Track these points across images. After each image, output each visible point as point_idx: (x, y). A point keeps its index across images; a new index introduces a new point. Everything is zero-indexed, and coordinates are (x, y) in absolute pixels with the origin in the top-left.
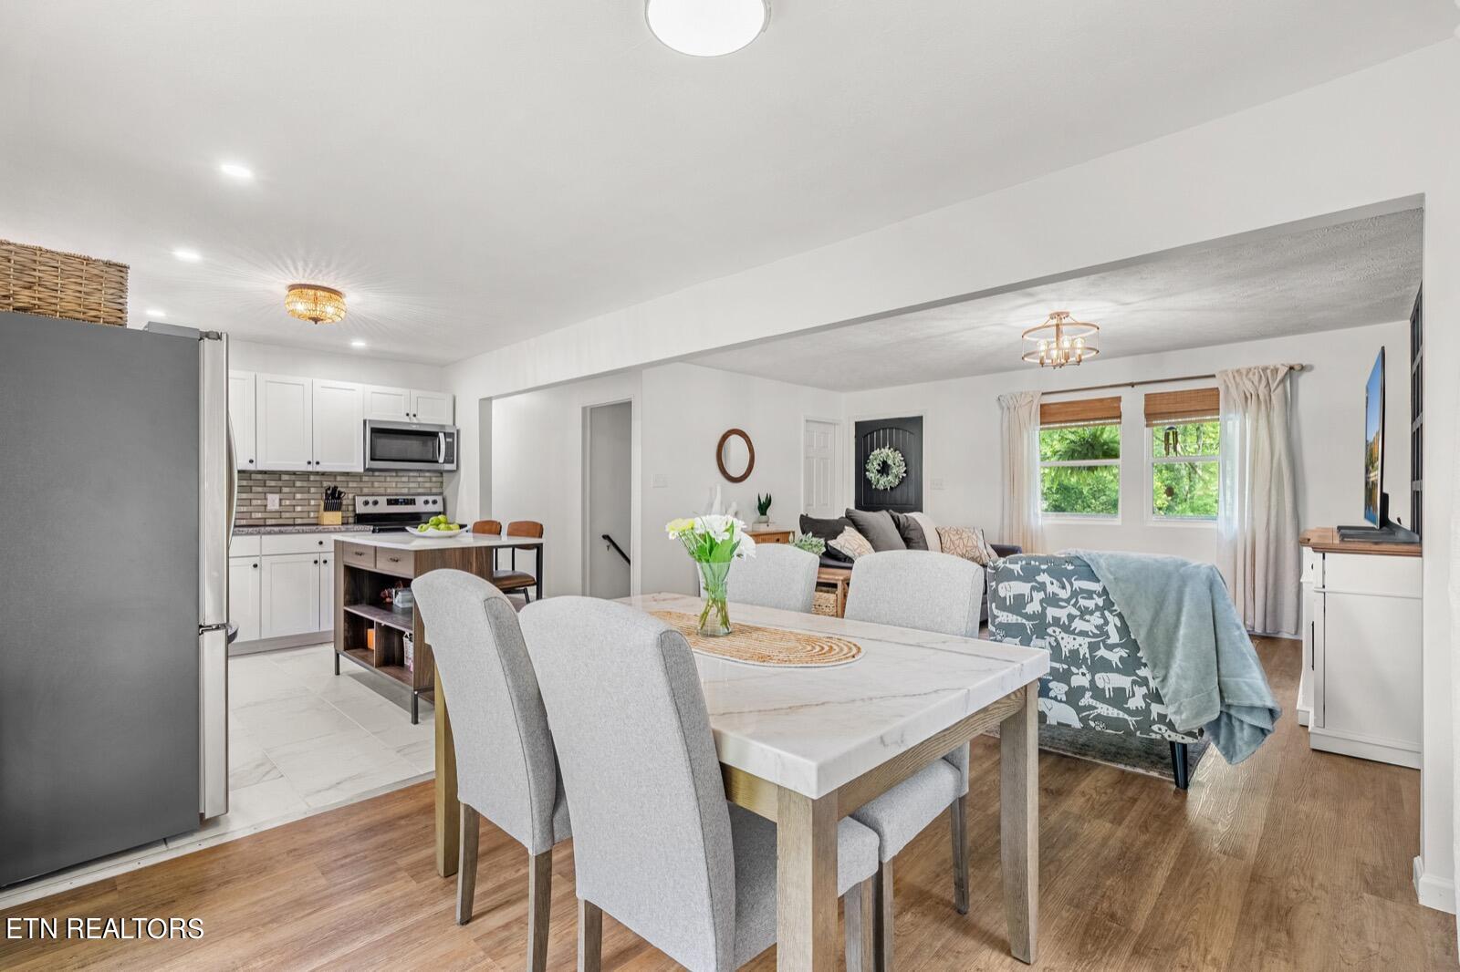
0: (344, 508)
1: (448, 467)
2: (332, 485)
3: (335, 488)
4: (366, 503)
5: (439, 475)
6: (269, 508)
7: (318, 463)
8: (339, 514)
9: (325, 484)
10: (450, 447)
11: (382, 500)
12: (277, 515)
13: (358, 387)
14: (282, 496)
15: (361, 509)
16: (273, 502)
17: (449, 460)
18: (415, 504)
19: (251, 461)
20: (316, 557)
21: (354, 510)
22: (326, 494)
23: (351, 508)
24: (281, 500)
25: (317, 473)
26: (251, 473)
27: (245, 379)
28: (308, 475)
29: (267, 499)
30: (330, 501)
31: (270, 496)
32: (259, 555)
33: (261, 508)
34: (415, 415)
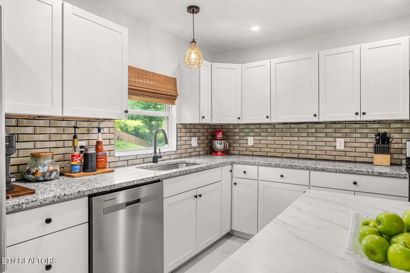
3: (385, 134)
6: (338, 148)
7: (364, 114)
12: (343, 154)
13: (406, 39)
14: (347, 140)
16: (340, 144)
19: (315, 115)
23: (404, 151)
24: (345, 142)
26: (326, 124)
27: (312, 58)
28: (367, 123)
29: (336, 142)
30: (380, 145)
31: (338, 140)
32: (308, 185)
33: (333, 148)
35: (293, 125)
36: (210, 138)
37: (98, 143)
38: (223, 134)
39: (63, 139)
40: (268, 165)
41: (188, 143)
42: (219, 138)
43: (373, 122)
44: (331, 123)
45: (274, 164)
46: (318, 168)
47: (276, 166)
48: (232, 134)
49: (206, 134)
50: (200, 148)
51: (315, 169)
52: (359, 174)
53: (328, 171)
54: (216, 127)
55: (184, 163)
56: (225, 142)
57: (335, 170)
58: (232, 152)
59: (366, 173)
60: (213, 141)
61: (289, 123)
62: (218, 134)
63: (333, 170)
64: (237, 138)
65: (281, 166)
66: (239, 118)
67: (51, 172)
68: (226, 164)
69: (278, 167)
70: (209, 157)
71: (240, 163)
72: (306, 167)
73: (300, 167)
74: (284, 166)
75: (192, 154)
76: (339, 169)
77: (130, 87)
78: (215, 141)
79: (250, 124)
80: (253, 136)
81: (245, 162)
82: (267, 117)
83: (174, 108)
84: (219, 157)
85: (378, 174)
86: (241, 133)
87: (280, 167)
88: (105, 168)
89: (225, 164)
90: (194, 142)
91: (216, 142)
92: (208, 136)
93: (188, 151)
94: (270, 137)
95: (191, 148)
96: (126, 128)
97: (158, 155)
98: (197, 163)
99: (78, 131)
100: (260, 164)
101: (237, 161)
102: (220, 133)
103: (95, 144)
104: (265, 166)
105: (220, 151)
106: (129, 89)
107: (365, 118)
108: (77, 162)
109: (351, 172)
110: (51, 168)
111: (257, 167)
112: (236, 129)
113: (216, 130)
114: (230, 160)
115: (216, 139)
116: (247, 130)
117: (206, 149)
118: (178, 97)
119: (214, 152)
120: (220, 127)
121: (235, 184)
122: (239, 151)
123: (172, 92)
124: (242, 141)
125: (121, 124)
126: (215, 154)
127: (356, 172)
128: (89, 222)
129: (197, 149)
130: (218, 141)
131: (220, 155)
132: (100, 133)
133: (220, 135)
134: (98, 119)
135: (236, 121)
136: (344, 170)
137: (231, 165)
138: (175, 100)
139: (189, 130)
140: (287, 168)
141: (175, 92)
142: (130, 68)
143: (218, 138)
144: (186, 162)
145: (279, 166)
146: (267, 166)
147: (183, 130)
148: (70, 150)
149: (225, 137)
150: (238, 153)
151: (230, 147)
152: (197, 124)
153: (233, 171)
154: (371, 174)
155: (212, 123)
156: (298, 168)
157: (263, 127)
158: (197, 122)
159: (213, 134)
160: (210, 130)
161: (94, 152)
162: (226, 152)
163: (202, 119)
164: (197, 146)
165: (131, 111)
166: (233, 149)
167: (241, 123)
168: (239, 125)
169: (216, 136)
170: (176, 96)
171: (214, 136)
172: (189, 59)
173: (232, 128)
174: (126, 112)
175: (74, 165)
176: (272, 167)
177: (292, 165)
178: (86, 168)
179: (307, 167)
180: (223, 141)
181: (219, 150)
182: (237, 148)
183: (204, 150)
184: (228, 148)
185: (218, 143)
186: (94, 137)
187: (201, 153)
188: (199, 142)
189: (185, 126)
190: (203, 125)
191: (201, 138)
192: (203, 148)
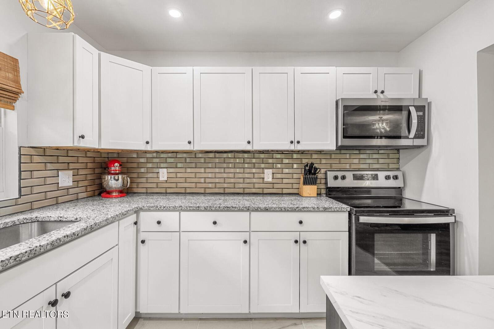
0: (318, 181)
1: (418, 142)
2: (310, 161)
3: (312, 164)
4: (336, 178)
5: (396, 152)
6: (266, 180)
7: (298, 142)
8: (315, 187)
9: (305, 161)
10: (421, 120)
11: (350, 175)
12: (271, 186)
13: (332, 70)
14: (275, 171)
15: (332, 183)
16: (268, 175)
17: (420, 134)
18: (377, 179)
19: (249, 142)
20: (296, 236)
21: (326, 183)
22: (305, 169)
23: (323, 181)
24: (273, 174)
25: (298, 152)
26: (254, 153)
27: (245, 73)
28: (292, 154)
29: (264, 173)
30: (308, 176)
31: (266, 171)
32: (249, 231)
33: (261, 181)
34: (382, 92)
35: (218, 154)
36: (97, 171)
38: (120, 165)
40: (194, 208)
41: (50, 181)
42: (114, 172)
43: (298, 153)
44: (259, 152)
45: (204, 208)
46: (260, 208)
47: (206, 210)
48: (135, 165)
49: (90, 165)
50: (78, 187)
51: (257, 210)
52: (305, 211)
53: (272, 211)
54: (110, 155)
55: (35, 222)
56: (124, 177)
57: (280, 209)
58: (135, 190)
59: (312, 209)
60: (103, 177)
61: (213, 151)
62: (113, 165)
63: (277, 209)
64: (142, 170)
65: (213, 209)
66: (147, 143)
68: (127, 215)
69: (209, 211)
70: (95, 203)
71: (151, 209)
72: (246, 207)
73: (238, 209)
74: (218, 208)
75: (61, 200)
76: (284, 208)
78: (106, 177)
79: (163, 152)
80: (166, 168)
81: (159, 207)
82: (190, 143)
84: (114, 200)
85: (323, 209)
86: (148, 164)
87: (212, 211)
89: (124, 215)
90: (66, 179)
91: (109, 177)
92: (94, 168)
93: (50, 195)
94: (189, 169)
95: (58, 190)
98: (66, 220)
100: (183, 209)
101: (145, 206)
102: (116, 164)
104: (190, 211)
105: (116, 191)
107: (299, 147)
109: (297, 209)
111: (178, 213)
112: (140, 159)
113: (110, 159)
114: (133, 207)
115: (110, 173)
116: (157, 160)
117: (90, 189)
119: (105, 193)
120: (115, 155)
121: (143, 242)
122: (147, 188)
124: (150, 175)
126: (108, 195)
127: (302, 210)
129: (71, 191)
130: (113, 176)
131: (116, 197)
133: (116, 167)
135: (142, 147)
136: (290, 208)
137: (136, 214)
139: (52, 159)
140: (222, 211)
141: (13, 84)
143: (112, 172)
144: (40, 220)
145: (210, 209)
146: (193, 210)
147: (38, 159)
149: (125, 170)
150: (144, 190)
151: (133, 184)
152: (71, 150)
153: (138, 223)
154: (316, 210)
155: (100, 148)
156: (236, 210)
157: (179, 155)
159: (104, 166)
160: (98, 160)
162: (126, 192)
163: (79, 140)
164: (72, 185)
166: (138, 185)
167: (151, 150)
168: (146, 153)
169: (108, 168)
170: (17, 93)
171: (105, 168)
173: (136, 157)
176: (201, 211)
177: (228, 206)
179: (248, 208)
180: (120, 176)
181: (114, 189)
182: (143, 185)
183: (86, 190)
184: (130, 185)
185: (113, 179)
187: (81, 195)
188: (77, 178)
189: (43, 151)
190: (86, 151)
191: (81, 172)
192: (84, 188)
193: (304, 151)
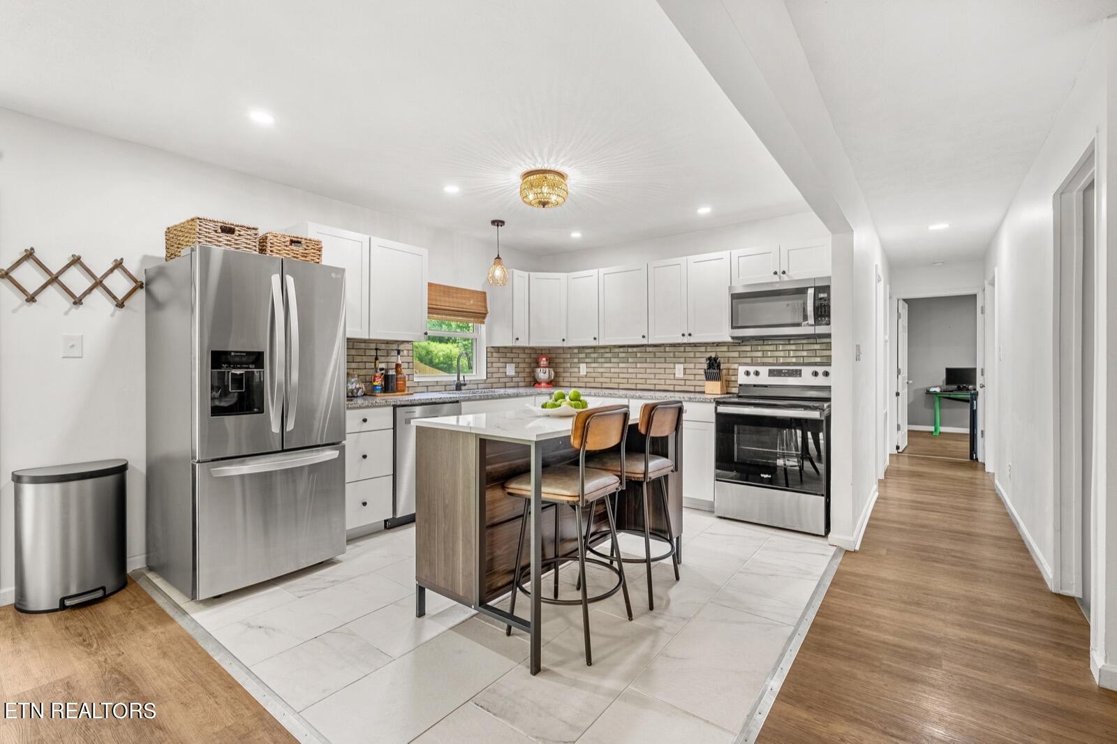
1: (820, 330)
3: (715, 358)
4: (748, 373)
6: (677, 376)
7: (690, 335)
8: (719, 384)
9: (705, 355)
11: (764, 371)
12: (682, 382)
14: (685, 366)
15: (742, 379)
16: (679, 370)
18: (800, 376)
19: (644, 337)
21: (737, 381)
22: (707, 363)
23: (733, 378)
24: (684, 369)
25: (690, 345)
27: (641, 269)
30: (709, 370)
31: (677, 366)
33: (672, 376)
34: (784, 273)
36: (531, 365)
37: (398, 366)
38: (548, 360)
39: (364, 361)
41: (501, 370)
42: (543, 366)
44: (671, 346)
48: (561, 361)
49: (527, 360)
50: (518, 377)
54: (541, 351)
56: (551, 371)
58: (562, 384)
60: (535, 369)
62: (542, 360)
64: (568, 365)
66: (564, 340)
67: (358, 389)
70: (530, 391)
75: (508, 385)
77: (430, 306)
78: (538, 369)
80: (586, 363)
82: (595, 339)
83: (483, 327)
84: (544, 390)
86: (569, 359)
88: (404, 391)
90: (511, 370)
92: (529, 362)
93: (502, 380)
94: (605, 364)
95: (506, 377)
96: (430, 356)
97: (462, 382)
99: (379, 353)
102: (545, 359)
103: (394, 367)
105: (545, 382)
106: (429, 308)
107: (692, 340)
108: (378, 382)
110: (358, 386)
113: (541, 354)
115: (539, 367)
117: (527, 379)
118: (488, 315)
119: (537, 383)
120: (545, 351)
122: (570, 382)
123: (480, 308)
124: (573, 370)
125: (420, 349)
126: (540, 385)
128: (393, 428)
129: (515, 379)
130: (542, 369)
131: (545, 387)
132: (399, 356)
133: (544, 361)
134: (397, 341)
135: (560, 344)
138: (484, 318)
139: (501, 355)
141: (483, 309)
142: (430, 285)
143: (541, 366)
147: (495, 355)
148: (372, 372)
149: (552, 365)
150: (568, 384)
151: (557, 377)
152: (514, 348)
155: (530, 346)
157: (597, 351)
158: (510, 344)
159: (536, 360)
160: (533, 356)
161: (394, 373)
162: (553, 383)
163: (516, 341)
164: (514, 374)
165: (430, 333)
168: (570, 348)
169: (539, 362)
170: (485, 314)
171: (537, 363)
172: (493, 277)
173: (558, 353)
174: (426, 334)
175: (376, 386)
178: (386, 389)
180: (547, 369)
181: (543, 380)
182: (566, 377)
184: (555, 378)
185: (542, 372)
186: (393, 359)
187: (521, 384)
188: (518, 370)
189: (498, 349)
190: (524, 349)
191: (521, 365)
192: (523, 379)
193: (719, 343)
